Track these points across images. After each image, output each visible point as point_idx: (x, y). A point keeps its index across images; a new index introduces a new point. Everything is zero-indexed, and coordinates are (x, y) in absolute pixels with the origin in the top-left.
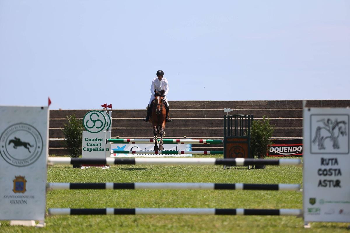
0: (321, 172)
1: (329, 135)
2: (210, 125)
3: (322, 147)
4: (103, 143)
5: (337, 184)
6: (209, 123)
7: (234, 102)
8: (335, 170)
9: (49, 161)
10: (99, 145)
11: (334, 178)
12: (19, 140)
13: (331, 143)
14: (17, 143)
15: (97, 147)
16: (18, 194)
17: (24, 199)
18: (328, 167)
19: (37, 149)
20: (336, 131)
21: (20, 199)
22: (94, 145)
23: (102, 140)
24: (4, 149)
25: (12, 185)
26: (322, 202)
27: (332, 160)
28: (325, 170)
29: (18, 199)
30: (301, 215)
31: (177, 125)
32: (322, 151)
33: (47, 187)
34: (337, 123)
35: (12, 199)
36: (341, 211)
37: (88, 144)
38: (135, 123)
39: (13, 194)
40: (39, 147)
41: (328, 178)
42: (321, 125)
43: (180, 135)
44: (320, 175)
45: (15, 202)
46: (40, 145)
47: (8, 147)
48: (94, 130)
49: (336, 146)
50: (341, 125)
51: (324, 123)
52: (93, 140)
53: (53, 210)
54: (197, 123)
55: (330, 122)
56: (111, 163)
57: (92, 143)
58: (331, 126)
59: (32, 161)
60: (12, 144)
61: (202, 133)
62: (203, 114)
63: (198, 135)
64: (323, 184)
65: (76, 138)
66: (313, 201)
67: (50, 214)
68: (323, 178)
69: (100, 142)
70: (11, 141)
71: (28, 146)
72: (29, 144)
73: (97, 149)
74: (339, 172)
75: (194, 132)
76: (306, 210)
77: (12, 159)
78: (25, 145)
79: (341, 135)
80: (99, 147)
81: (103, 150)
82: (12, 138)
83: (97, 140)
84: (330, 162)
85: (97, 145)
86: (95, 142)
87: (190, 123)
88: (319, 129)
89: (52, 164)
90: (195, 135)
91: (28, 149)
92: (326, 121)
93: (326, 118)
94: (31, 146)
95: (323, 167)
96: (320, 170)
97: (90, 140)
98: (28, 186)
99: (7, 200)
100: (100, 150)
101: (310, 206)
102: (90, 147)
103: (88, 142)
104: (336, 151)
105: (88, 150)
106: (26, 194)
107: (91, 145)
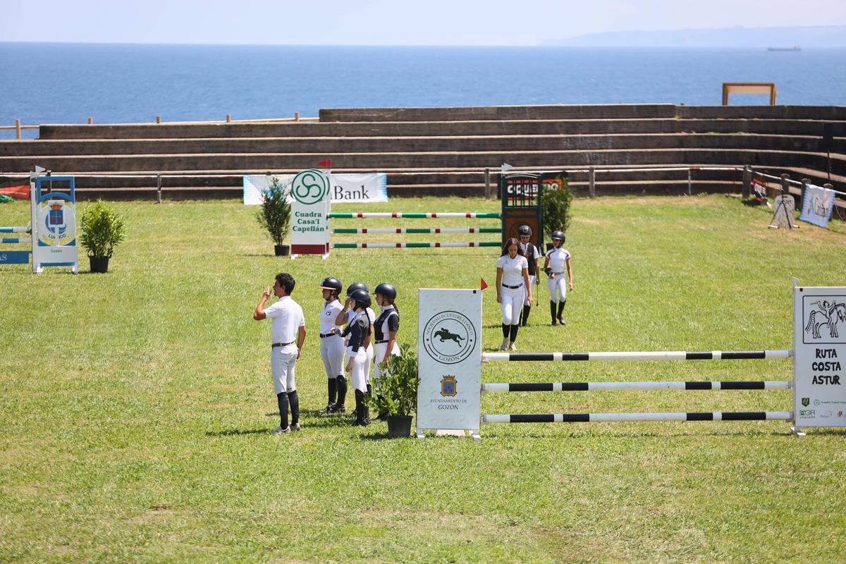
0: (815, 367)
1: (826, 321)
2: (410, 149)
3: (817, 335)
4: (323, 219)
5: (836, 380)
6: (408, 145)
7: (445, 109)
8: (833, 364)
9: (483, 358)
10: (316, 222)
11: (831, 373)
12: (447, 331)
13: (829, 330)
14: (445, 335)
15: (313, 225)
16: (447, 398)
17: (454, 404)
18: (824, 360)
19: (470, 343)
20: (834, 315)
21: (450, 404)
22: (309, 222)
23: (320, 215)
24: (429, 342)
25: (439, 387)
26: (817, 402)
27: (829, 351)
28: (821, 364)
29: (447, 404)
30: (792, 420)
31: (357, 149)
32: (818, 340)
33: (482, 389)
34: (836, 306)
35: (441, 403)
36: (840, 413)
37: (300, 221)
38: (290, 145)
39: (441, 397)
40: (471, 340)
41: (824, 373)
42: (816, 308)
43: (364, 165)
44: (815, 370)
45: (444, 407)
46: (472, 337)
47: (433, 339)
48: (309, 199)
49: (834, 334)
50: (839, 308)
51: (820, 307)
52: (307, 215)
53: (489, 417)
54: (389, 146)
55: (826, 304)
56: (558, 358)
57: (306, 219)
58: (828, 309)
59: (463, 358)
60: (439, 337)
61: (399, 161)
62: (396, 131)
63: (393, 165)
64: (818, 381)
65: (280, 211)
66: (806, 402)
67: (485, 421)
68: (818, 373)
69: (317, 218)
70: (437, 333)
71: (458, 339)
72: (459, 337)
73: (313, 229)
74: (839, 366)
75: (385, 160)
76: (798, 413)
77: (439, 355)
78: (454, 337)
79: (840, 321)
80: (316, 225)
81: (322, 229)
82: (438, 329)
83: (312, 214)
84: (827, 353)
85: (313, 222)
86: (310, 219)
87: (377, 146)
88: (813, 313)
89: (486, 360)
90: (389, 164)
91: (458, 342)
92: (822, 304)
93: (822, 300)
94: (461, 339)
95: (818, 361)
96: (815, 363)
97: (302, 215)
98: (458, 387)
99: (435, 405)
100: (318, 230)
101: (803, 408)
102: (302, 226)
103: (300, 217)
104: (834, 340)
105: (300, 229)
106: (456, 397)
107: (305, 222)
